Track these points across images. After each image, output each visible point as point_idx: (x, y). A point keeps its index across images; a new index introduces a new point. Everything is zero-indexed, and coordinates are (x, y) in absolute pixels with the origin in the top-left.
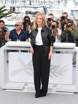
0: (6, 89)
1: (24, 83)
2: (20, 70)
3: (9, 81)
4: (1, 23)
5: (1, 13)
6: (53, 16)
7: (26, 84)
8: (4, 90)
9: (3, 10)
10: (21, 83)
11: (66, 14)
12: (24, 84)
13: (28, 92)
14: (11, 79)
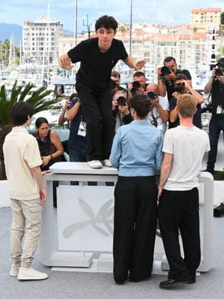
0: (52, 267)
1: (91, 252)
2: (81, 225)
3: (59, 249)
4: (43, 124)
5: (39, 101)
6: (143, 77)
7: (96, 255)
8: (49, 269)
9: (41, 94)
10: (85, 252)
11: (173, 61)
12: (92, 254)
13: (100, 271)
14: (63, 243)
